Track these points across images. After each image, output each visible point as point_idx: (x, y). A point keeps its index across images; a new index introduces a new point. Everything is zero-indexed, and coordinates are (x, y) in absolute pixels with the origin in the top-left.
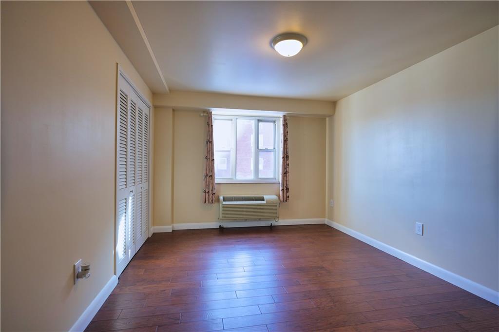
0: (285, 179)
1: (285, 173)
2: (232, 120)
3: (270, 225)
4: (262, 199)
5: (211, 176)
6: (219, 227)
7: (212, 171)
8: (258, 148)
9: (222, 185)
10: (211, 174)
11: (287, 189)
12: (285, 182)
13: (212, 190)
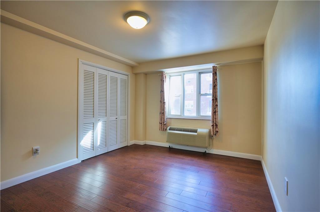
0: (215, 117)
1: (215, 112)
2: (181, 75)
3: (204, 152)
4: (196, 131)
5: (163, 113)
6: (169, 147)
7: (163, 110)
8: (200, 93)
9: (172, 119)
10: (163, 112)
11: (216, 125)
12: (215, 119)
13: (163, 122)
